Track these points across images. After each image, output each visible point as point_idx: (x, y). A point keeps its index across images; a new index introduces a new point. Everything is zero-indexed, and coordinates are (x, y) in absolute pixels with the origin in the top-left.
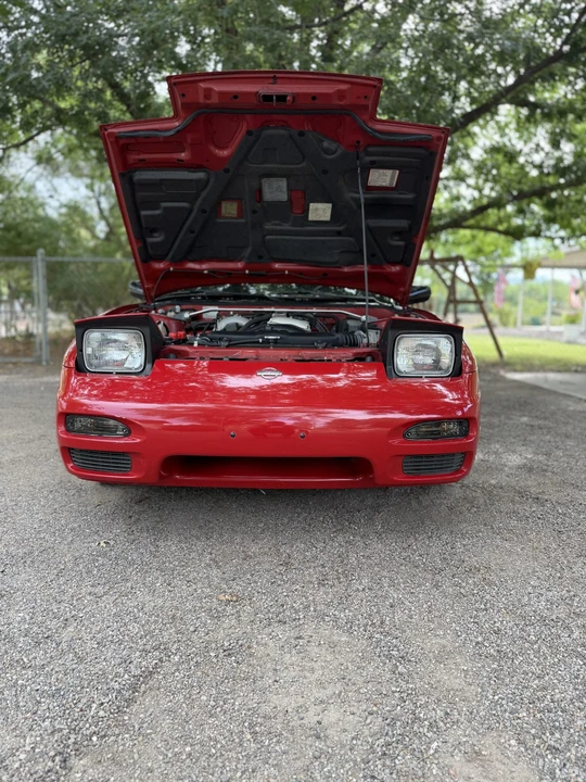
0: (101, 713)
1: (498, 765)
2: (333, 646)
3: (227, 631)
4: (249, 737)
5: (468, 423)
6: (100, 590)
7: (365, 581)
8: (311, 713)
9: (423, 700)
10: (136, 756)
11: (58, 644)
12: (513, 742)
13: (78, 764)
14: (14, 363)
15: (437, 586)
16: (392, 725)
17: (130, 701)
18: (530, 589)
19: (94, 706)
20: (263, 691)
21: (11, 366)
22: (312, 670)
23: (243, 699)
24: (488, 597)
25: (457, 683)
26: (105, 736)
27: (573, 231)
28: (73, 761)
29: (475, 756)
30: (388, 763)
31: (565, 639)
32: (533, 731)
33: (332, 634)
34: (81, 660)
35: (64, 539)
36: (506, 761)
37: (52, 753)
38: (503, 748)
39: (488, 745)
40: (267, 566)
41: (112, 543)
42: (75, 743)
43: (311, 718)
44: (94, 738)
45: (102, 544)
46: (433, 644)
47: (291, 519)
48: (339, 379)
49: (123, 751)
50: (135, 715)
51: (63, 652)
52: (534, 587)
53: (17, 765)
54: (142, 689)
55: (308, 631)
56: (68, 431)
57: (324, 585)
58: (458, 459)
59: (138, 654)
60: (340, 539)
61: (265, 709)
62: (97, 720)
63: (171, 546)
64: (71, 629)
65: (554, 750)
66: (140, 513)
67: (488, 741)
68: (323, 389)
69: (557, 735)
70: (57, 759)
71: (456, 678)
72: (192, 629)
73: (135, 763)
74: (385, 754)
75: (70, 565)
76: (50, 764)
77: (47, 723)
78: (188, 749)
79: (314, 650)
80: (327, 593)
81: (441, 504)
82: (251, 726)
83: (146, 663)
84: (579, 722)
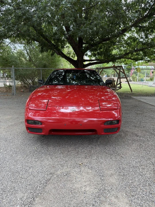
0: (40, 189)
1: (121, 199)
2: (88, 173)
3: (65, 170)
4: (71, 193)
5: (119, 121)
6: (36, 160)
7: (95, 157)
8: (83, 188)
9: (107, 185)
10: (48, 198)
11: (29, 173)
12: (125, 194)
13: (37, 199)
14: (7, 95)
15: (111, 158)
16: (100, 191)
17: (46, 186)
18: (132, 159)
19: (38, 187)
20: (73, 183)
21: (6, 96)
22: (83, 179)
23: (69, 185)
24: (122, 161)
25: (114, 181)
26: (41, 194)
28: (35, 199)
29: (117, 197)
30: (99, 199)
31: (138, 171)
32: (129, 192)
33: (88, 170)
34: (34, 177)
35: (27, 147)
36: (123, 198)
37: (31, 197)
38: (122, 195)
39: (119, 195)
40: (73, 154)
41: (38, 148)
42: (35, 195)
43: (83, 189)
44: (39, 194)
45: (36, 148)
46: (109, 173)
47: (78, 141)
49: (45, 197)
50: (48, 188)
51: (30, 175)
52: (133, 158)
53: (24, 200)
54: (48, 183)
55: (83, 169)
56: (28, 123)
57: (86, 158)
59: (46, 175)
60: (90, 146)
61: (74, 187)
62: (39, 190)
63: (51, 148)
64: (31, 169)
65: (133, 196)
66: (43, 140)
67: (119, 194)
69: (134, 193)
70: (32, 198)
71: (114, 180)
72: (57, 169)
73: (48, 199)
74: (98, 197)
75: (29, 154)
76: (31, 199)
77: (29, 191)
78: (58, 196)
79: (84, 174)
80: (87, 160)
81: (113, 137)
82: (71, 191)
83: (49, 177)
84: (139, 190)
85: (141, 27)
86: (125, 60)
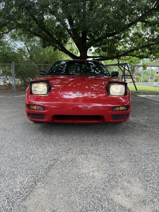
0: (42, 173)
1: (134, 184)
2: (95, 159)
3: (70, 156)
4: (77, 178)
5: (128, 107)
6: (38, 147)
7: (102, 145)
8: (91, 173)
9: (117, 171)
10: (52, 182)
11: (30, 159)
12: (138, 179)
13: (39, 184)
14: (7, 92)
15: (120, 146)
16: (110, 176)
17: (49, 171)
18: (143, 147)
19: (41, 172)
20: (80, 169)
21: (6, 93)
22: (91, 165)
23: (75, 170)
24: (132, 149)
25: (125, 167)
26: (44, 178)
27: (157, 56)
28: (37, 183)
29: (129, 182)
30: (109, 183)
31: (151, 158)
32: (143, 177)
33: (95, 157)
34: (36, 162)
35: (27, 136)
36: (137, 183)
37: (33, 181)
38: (135, 181)
39: (132, 180)
40: (78, 142)
41: (39, 136)
42: (37, 179)
44: (41, 178)
45: (37, 137)
46: (119, 159)
47: (83, 131)
48: (94, 96)
49: (48, 181)
50: (50, 174)
51: (31, 161)
52: (144, 147)
53: (25, 184)
54: (51, 169)
55: (89, 156)
56: (29, 109)
57: (92, 146)
58: (125, 116)
59: (49, 161)
60: (96, 136)
61: (80, 172)
62: (42, 175)
63: (54, 137)
64: (32, 156)
65: (147, 181)
66: (45, 130)
67: (132, 179)
68: (90, 99)
69: (148, 178)
70: (34, 182)
71: (125, 166)
72: (61, 156)
73: (51, 183)
74: (108, 181)
75: (30, 142)
76: (32, 183)
77: (30, 175)
78: (63, 181)
79: (91, 160)
80: (93, 148)
81: (121, 128)
82: (77, 176)
83: (52, 163)
84: (153, 175)
85: (147, 22)
86: (130, 58)
